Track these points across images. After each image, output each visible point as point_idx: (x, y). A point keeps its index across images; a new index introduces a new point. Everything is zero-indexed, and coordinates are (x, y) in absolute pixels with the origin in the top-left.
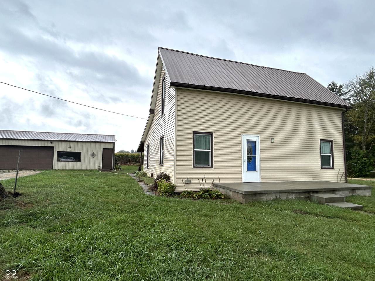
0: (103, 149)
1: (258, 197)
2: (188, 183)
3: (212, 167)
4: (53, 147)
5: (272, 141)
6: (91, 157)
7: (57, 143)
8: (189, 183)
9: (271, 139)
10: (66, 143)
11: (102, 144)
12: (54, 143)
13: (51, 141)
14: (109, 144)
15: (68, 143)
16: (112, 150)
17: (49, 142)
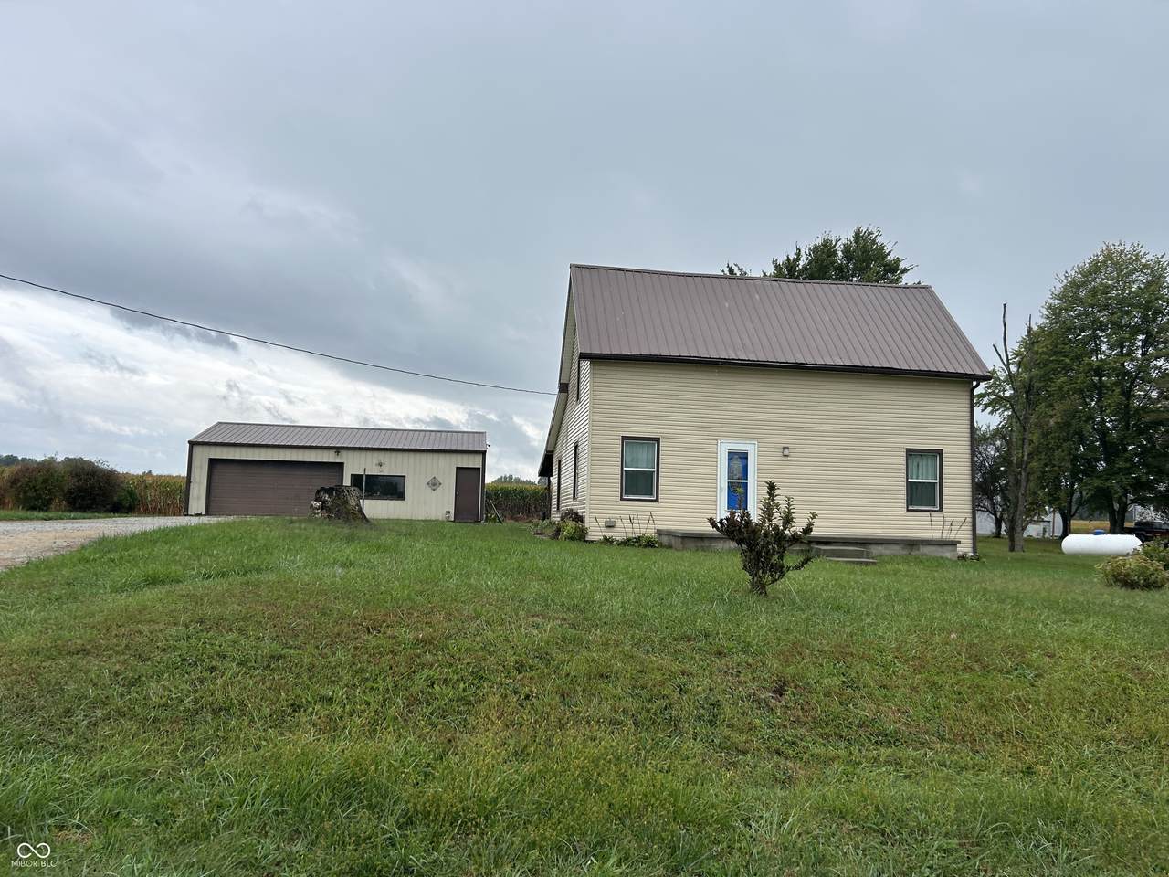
0: (457, 468)
1: (706, 544)
2: (610, 526)
3: (657, 500)
4: (341, 465)
5: (786, 452)
6: (429, 489)
7: (350, 454)
8: (613, 527)
9: (784, 448)
10: (369, 454)
11: (454, 457)
12: (344, 453)
13: (338, 450)
14: (471, 457)
15: (376, 454)
16: (479, 472)
17: (332, 453)
